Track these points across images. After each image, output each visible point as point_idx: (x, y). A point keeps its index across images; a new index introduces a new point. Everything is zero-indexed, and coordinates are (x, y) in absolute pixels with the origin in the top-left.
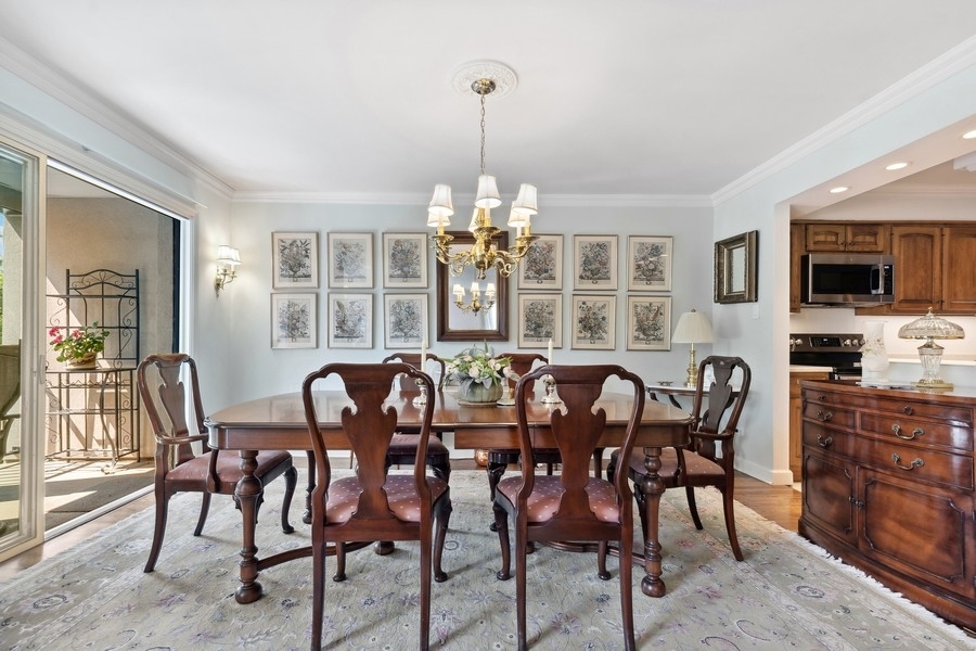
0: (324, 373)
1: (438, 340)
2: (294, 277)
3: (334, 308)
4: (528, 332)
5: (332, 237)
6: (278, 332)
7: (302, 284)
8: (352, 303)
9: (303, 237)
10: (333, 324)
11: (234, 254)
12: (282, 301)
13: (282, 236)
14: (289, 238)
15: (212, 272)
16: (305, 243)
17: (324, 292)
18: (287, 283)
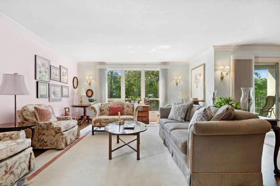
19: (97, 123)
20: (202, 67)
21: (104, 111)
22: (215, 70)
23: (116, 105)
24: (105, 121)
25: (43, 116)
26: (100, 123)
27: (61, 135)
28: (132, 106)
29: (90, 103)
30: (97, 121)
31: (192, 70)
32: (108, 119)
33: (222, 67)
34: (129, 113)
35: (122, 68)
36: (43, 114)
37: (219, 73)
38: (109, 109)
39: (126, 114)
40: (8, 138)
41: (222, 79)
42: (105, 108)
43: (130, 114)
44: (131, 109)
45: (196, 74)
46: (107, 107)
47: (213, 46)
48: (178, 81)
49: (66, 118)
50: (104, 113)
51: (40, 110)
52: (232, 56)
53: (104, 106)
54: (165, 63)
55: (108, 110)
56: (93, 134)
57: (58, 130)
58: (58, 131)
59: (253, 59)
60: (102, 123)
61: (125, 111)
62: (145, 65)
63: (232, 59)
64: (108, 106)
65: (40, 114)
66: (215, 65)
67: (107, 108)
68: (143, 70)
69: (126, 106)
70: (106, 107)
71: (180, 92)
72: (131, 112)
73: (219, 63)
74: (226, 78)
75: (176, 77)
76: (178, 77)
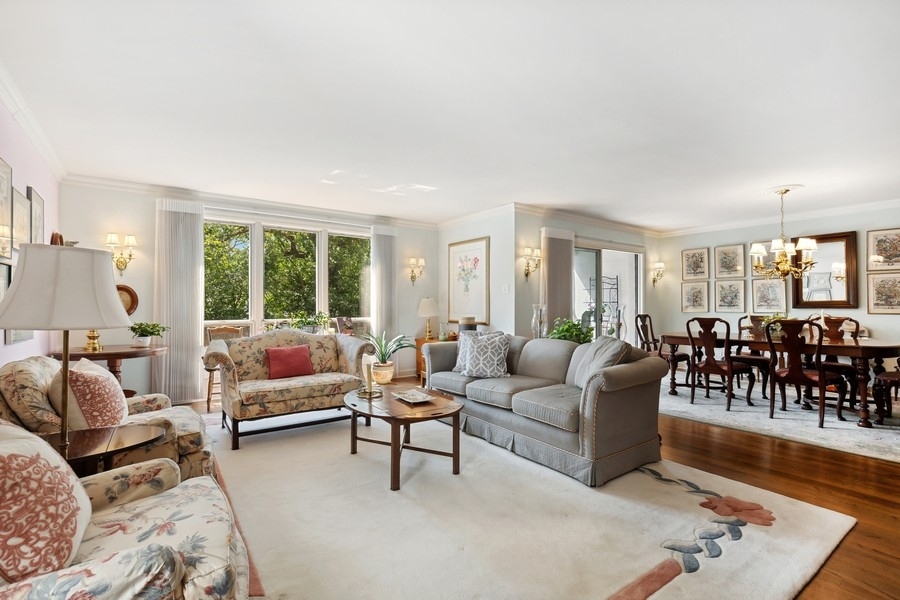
0: (693, 320)
1: (794, 307)
2: (695, 273)
3: (719, 289)
4: (879, 302)
5: (717, 249)
6: (685, 303)
7: (700, 277)
8: (730, 286)
9: (699, 251)
10: (718, 298)
11: (662, 265)
12: (688, 287)
13: (688, 252)
14: (691, 253)
15: (652, 275)
16: (701, 254)
17: (712, 280)
18: (692, 277)
19: (250, 408)
20: (483, 243)
21: (245, 367)
22: (517, 256)
23: (281, 342)
24: (280, 398)
25: (100, 402)
26: (262, 405)
27: (203, 459)
28: (332, 343)
29: (141, 339)
30: (251, 401)
31: (450, 245)
32: (288, 390)
33: (528, 251)
34: (328, 366)
35: (255, 217)
36: (99, 395)
37: (522, 262)
38: (260, 357)
39: (318, 370)
40: (144, 488)
41: (527, 275)
42: (248, 357)
43: (330, 370)
44: (330, 354)
45: (463, 258)
46: (252, 351)
47: (516, 203)
48: (417, 272)
49: (148, 402)
50: (246, 373)
51: (85, 382)
52: (543, 230)
53: (240, 348)
54: (383, 220)
55: (257, 361)
56: (235, 446)
57: (192, 442)
58: (191, 446)
59: (573, 239)
60: (267, 405)
61: (315, 360)
62: (329, 216)
63: (543, 235)
64: (255, 348)
65: (88, 397)
66: (517, 245)
67: (254, 354)
68: (323, 231)
69: (316, 345)
70: (248, 352)
71: (423, 300)
72: (332, 363)
73: (522, 242)
74: (533, 275)
75: (413, 261)
76: (417, 261)
